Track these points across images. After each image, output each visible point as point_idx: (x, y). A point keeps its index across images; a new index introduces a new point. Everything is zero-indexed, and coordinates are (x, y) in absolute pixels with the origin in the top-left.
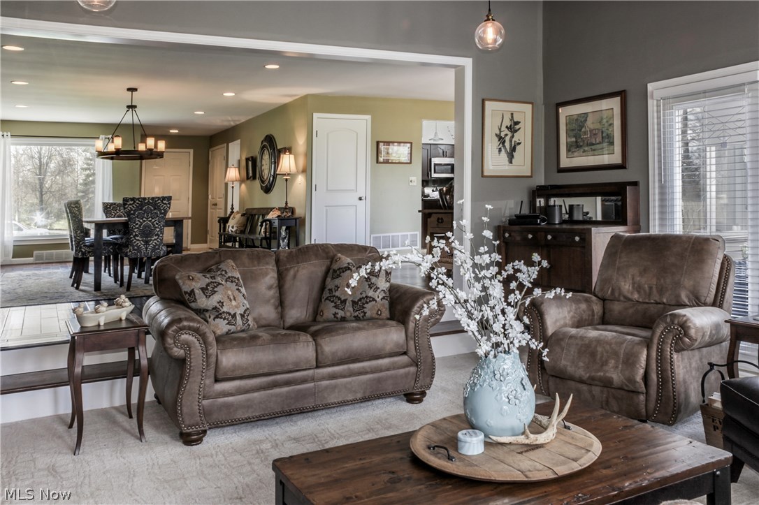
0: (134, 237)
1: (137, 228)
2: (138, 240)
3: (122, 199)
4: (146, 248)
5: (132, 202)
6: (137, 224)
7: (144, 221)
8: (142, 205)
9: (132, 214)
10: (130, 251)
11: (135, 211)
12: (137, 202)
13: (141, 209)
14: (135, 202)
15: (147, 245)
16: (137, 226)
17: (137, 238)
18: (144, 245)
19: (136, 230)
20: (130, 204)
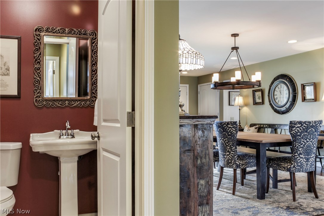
0: (299, 155)
1: (302, 147)
2: (302, 158)
3: (289, 122)
4: (307, 165)
5: (300, 125)
6: (302, 144)
7: (308, 141)
8: (307, 128)
9: (299, 135)
10: (294, 167)
11: (301, 133)
12: (304, 125)
13: (306, 132)
14: (302, 125)
15: (307, 161)
16: (302, 146)
17: (301, 156)
18: (306, 162)
19: (300, 149)
20: (298, 127)
